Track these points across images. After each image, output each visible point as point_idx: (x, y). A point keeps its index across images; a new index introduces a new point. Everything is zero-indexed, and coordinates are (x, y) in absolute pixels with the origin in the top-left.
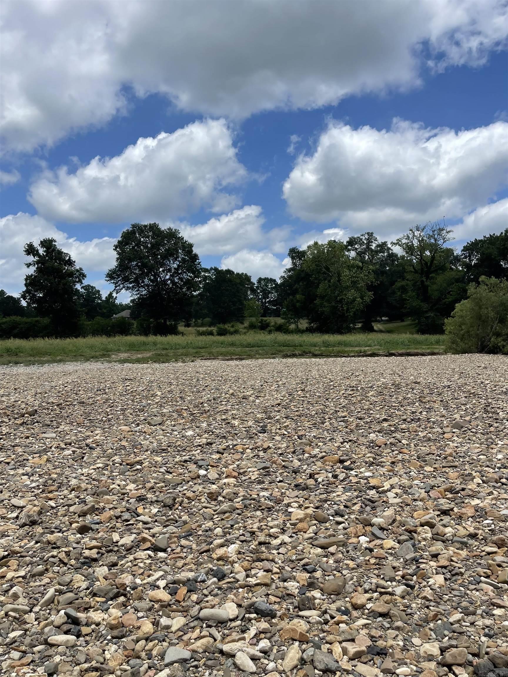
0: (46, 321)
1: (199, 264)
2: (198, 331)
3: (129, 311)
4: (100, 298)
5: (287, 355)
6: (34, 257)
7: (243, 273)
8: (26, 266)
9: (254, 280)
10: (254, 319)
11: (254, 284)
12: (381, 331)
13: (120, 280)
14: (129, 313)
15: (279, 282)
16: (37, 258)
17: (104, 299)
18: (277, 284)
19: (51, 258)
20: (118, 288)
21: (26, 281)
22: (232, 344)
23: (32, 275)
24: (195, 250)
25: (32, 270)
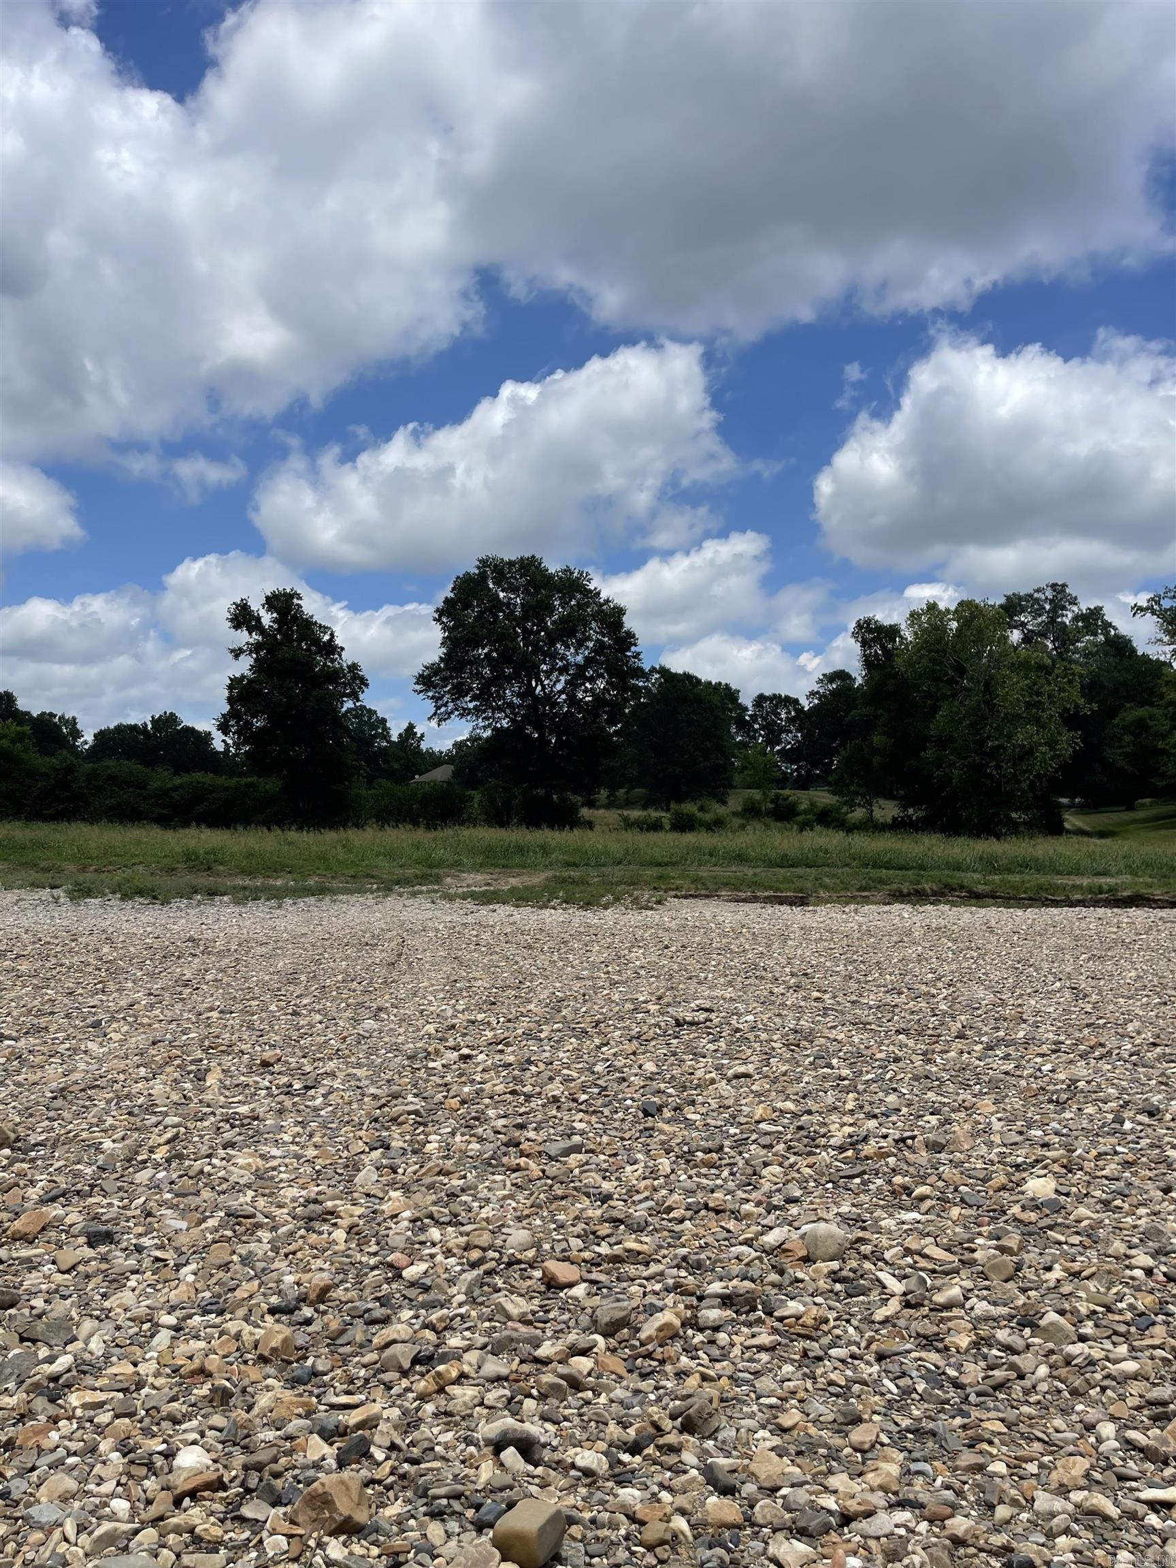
0: (271, 785)
1: (634, 657)
2: (626, 819)
3: (452, 767)
4: (386, 735)
5: (901, 892)
6: (250, 633)
7: (720, 683)
8: (231, 656)
9: (747, 700)
10: (756, 794)
11: (746, 709)
12: (1081, 832)
13: (449, 692)
14: (450, 773)
15: (806, 705)
16: (256, 637)
17: (395, 738)
18: (800, 711)
19: (288, 638)
20: (443, 709)
21: (231, 692)
22: (739, 856)
23: (243, 677)
24: (629, 623)
25: (244, 667)
